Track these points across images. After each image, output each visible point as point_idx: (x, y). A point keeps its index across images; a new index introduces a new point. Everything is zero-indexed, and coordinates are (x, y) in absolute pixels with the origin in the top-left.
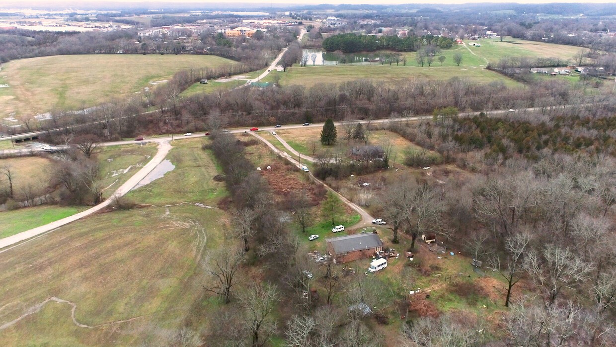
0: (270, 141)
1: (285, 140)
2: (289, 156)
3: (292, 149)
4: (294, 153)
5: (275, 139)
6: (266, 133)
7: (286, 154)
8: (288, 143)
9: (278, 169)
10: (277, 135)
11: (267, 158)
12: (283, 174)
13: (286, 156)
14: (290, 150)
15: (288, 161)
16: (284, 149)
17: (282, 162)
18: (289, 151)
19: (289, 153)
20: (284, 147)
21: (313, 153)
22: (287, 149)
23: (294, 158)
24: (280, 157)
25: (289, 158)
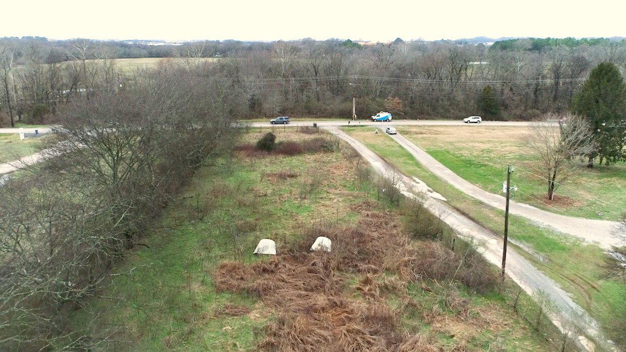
0: (372, 147)
1: (423, 147)
2: (436, 195)
3: (449, 171)
4: (457, 186)
5: (392, 143)
6: (369, 130)
7: (422, 187)
8: (434, 154)
9: (365, 256)
10: (399, 135)
11: (341, 195)
12: (392, 306)
13: (420, 194)
14: (438, 173)
15: (431, 219)
16: (416, 170)
17: (400, 221)
18: (436, 178)
19: (434, 183)
20: (418, 164)
21: (544, 191)
22: (427, 171)
23: (461, 206)
24: (392, 197)
25: (434, 205)
